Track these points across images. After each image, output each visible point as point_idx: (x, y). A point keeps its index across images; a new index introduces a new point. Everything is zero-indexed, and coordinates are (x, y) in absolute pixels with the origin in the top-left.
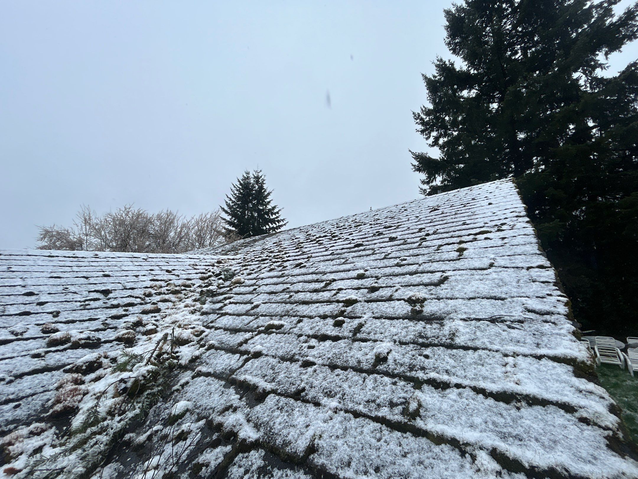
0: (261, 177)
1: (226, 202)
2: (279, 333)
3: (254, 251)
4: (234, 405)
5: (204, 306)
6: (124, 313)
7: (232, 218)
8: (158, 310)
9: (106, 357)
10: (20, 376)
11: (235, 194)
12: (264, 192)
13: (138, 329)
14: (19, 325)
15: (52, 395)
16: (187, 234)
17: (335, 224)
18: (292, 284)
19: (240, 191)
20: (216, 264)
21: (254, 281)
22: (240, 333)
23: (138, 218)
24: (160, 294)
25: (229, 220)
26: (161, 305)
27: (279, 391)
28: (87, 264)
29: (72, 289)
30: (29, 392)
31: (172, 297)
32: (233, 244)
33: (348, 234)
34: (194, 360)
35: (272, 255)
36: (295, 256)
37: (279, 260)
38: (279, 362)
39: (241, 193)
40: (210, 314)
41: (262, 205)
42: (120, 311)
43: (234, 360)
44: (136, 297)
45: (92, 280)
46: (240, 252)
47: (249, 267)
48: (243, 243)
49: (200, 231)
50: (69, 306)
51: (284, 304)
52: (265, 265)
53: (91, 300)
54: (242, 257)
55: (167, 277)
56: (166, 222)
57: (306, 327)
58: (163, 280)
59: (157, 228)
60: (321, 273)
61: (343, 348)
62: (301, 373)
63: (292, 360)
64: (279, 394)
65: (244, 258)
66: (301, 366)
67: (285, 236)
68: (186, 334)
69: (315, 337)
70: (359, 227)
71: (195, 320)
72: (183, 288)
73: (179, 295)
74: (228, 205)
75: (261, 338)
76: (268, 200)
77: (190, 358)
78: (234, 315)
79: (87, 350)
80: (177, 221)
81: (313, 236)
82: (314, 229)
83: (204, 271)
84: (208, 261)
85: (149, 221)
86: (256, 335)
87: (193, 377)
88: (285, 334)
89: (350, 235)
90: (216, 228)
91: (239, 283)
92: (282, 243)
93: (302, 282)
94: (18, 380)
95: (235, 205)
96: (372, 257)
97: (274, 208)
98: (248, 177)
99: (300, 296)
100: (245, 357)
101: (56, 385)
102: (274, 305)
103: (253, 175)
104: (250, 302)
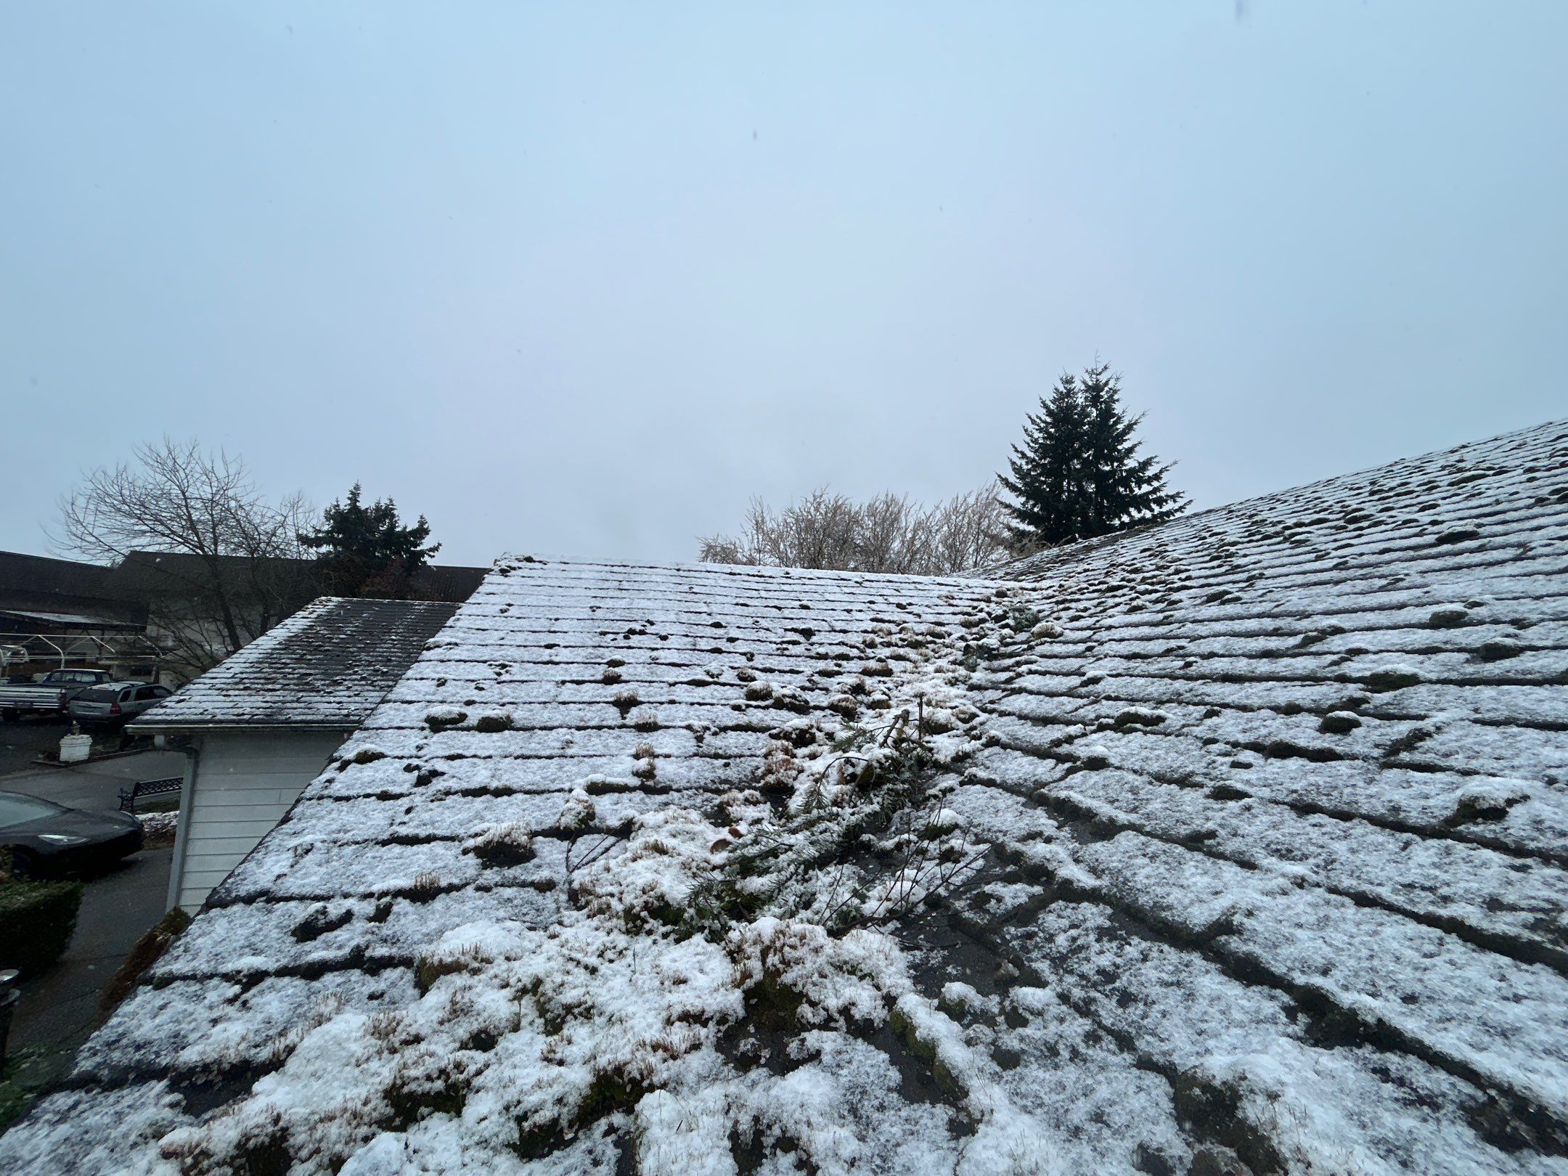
0: (1106, 384)
1: (1013, 463)
2: (1153, 733)
3: (1085, 571)
4: (1046, 834)
5: (973, 675)
6: (836, 669)
7: (1027, 502)
8: (888, 673)
9: (820, 730)
10: (725, 729)
11: (1035, 441)
12: (1116, 423)
13: (859, 698)
14: (714, 663)
15: (760, 762)
16: (926, 544)
17: (1366, 483)
18: (1193, 639)
19: (1047, 432)
20: (993, 599)
21: (1089, 633)
22: (1056, 726)
23: (834, 514)
24: (889, 645)
25: (1019, 506)
26: (892, 664)
27: (1148, 829)
28: (777, 587)
29: (764, 623)
30: (736, 751)
31: (912, 654)
32: (1030, 559)
33: (1416, 508)
34: (961, 759)
35: (1139, 577)
36: (1206, 577)
37: (1157, 587)
38: (1151, 783)
39: (1050, 436)
40: (986, 689)
41: (1110, 459)
42: (830, 665)
43: (1044, 769)
44: (852, 647)
45: (787, 613)
46: (1049, 574)
47: (1073, 605)
48: (1058, 556)
49: (954, 535)
50: (763, 647)
51: (1168, 681)
52: (1117, 600)
53: (789, 642)
54: (1056, 583)
55: (898, 616)
56: (884, 520)
57: (1230, 726)
58: (893, 622)
59: (868, 534)
60: (1290, 614)
61: (1345, 778)
62: (1206, 809)
63: (1184, 781)
64: (1148, 834)
65: (1061, 586)
66: (1207, 797)
67: (1177, 532)
68: (942, 715)
69: (1255, 747)
70: (1470, 485)
71: (957, 697)
72: (929, 638)
73: (924, 650)
74: (1018, 470)
75: (1104, 738)
76: (1126, 445)
77: (953, 754)
78: (1039, 693)
79: (793, 714)
80: (906, 515)
81: (1274, 524)
82: (1279, 507)
83: (969, 610)
84: (976, 590)
85: (855, 520)
86: (1094, 732)
87: (962, 784)
88: (1170, 734)
89: (1422, 510)
90: (989, 526)
91: (1050, 635)
92: (1168, 548)
93: (1224, 635)
94: (723, 734)
95: (1034, 468)
96: (1510, 569)
97: (1145, 465)
98: (1069, 391)
99: (1217, 665)
100: (1067, 765)
101: (764, 751)
102: (1141, 681)
103: (1084, 382)
104: (1078, 672)
